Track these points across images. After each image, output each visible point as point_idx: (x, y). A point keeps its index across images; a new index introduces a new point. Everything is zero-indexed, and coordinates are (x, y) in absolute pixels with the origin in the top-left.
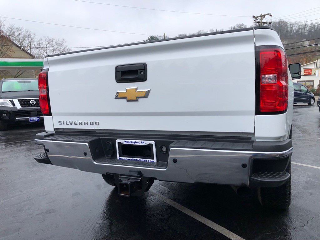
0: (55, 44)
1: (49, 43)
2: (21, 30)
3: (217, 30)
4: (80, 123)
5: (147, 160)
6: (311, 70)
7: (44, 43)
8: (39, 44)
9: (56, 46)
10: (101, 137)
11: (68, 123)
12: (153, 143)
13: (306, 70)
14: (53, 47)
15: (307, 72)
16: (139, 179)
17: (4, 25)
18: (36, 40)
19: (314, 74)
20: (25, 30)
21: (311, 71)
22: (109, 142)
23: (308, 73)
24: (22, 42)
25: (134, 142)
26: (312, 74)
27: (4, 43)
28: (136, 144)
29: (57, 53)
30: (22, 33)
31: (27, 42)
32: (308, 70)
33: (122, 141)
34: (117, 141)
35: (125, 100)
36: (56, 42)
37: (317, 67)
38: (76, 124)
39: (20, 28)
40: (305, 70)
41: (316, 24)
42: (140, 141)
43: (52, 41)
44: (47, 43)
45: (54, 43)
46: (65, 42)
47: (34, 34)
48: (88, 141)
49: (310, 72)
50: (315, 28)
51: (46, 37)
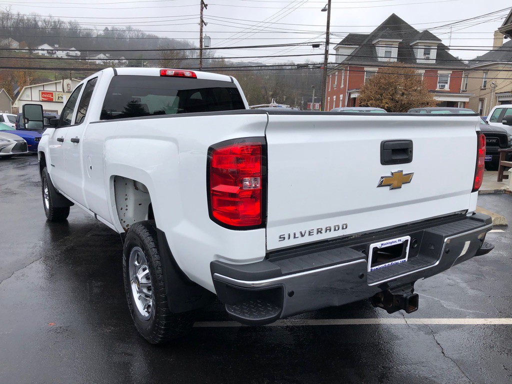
4: (319, 231)
5: (399, 261)
6: (52, 94)
11: (298, 235)
12: (408, 238)
13: (44, 93)
15: (45, 96)
19: (57, 101)
21: (52, 96)
23: (48, 98)
25: (391, 243)
26: (54, 101)
28: (393, 244)
32: (48, 93)
33: (378, 245)
34: (372, 246)
35: (388, 188)
37: (64, 91)
38: (311, 234)
40: (42, 93)
41: (25, 18)
42: (397, 240)
49: (50, 96)
50: (23, 23)
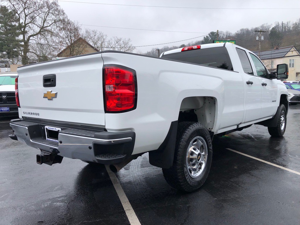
0: (123, 43)
1: (117, 43)
2: (95, 33)
3: (282, 22)
7: (113, 43)
8: (109, 44)
9: (123, 45)
10: (40, 124)
12: (60, 129)
14: (120, 45)
16: (49, 154)
17: (81, 29)
18: (107, 40)
20: (99, 32)
22: (42, 128)
24: (96, 43)
27: (81, 44)
28: (53, 130)
29: (123, 51)
30: (97, 35)
31: (100, 42)
33: (48, 127)
34: (46, 127)
35: (47, 99)
36: (123, 42)
39: (95, 30)
42: (54, 128)
43: (120, 41)
44: (116, 42)
45: (121, 42)
46: (130, 41)
47: (106, 35)
48: (28, 126)
51: (115, 37)
